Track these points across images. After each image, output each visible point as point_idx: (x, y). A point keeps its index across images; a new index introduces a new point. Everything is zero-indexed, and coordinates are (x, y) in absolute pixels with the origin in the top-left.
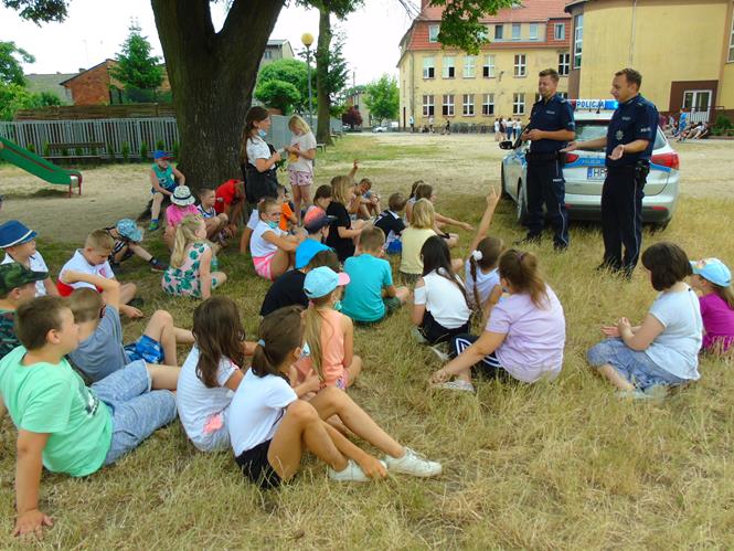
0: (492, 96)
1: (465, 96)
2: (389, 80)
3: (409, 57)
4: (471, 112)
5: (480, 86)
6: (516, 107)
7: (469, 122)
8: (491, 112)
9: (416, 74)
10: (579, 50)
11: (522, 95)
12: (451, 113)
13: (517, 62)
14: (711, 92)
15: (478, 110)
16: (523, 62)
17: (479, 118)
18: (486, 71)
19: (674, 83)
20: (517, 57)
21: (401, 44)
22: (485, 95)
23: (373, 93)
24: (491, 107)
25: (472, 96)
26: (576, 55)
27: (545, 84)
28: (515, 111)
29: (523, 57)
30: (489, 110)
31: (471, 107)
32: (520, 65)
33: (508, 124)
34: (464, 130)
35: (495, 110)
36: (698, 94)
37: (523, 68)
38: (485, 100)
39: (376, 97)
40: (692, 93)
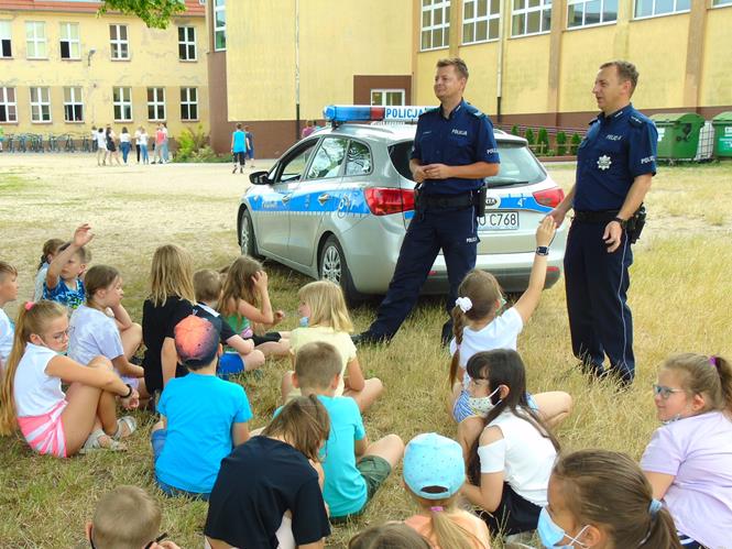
0: (78, 90)
1: (33, 90)
4: (46, 117)
5: (58, 74)
6: (117, 109)
7: (45, 133)
8: (79, 116)
10: (221, 24)
11: (127, 90)
12: (13, 118)
13: (113, 36)
14: (403, 92)
15: (57, 114)
16: (124, 36)
17: (60, 127)
18: (65, 50)
19: (355, 77)
20: (113, 28)
22: (67, 90)
24: (78, 108)
25: (45, 90)
26: (217, 29)
27: (445, 79)
28: (118, 116)
29: (123, 29)
30: (74, 113)
31: (45, 108)
32: (119, 42)
33: (124, 138)
34: (36, 146)
35: (85, 114)
36: (388, 94)
37: (124, 47)
38: (68, 98)
40: (381, 94)
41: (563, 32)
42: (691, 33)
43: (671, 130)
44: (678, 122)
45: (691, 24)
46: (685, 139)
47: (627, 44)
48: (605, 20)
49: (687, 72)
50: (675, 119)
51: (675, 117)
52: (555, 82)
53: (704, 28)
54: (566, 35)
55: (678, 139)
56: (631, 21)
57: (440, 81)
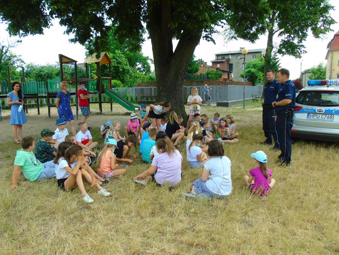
2: (324, 66)
3: (330, 54)
9: (334, 62)
21: (328, 47)
23: (313, 72)
39: (315, 75)
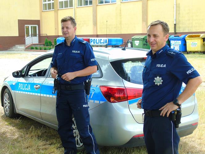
40: (29, 27)
41: (97, 5)
42: (143, 7)
43: (141, 41)
44: (144, 39)
45: (142, 5)
46: (146, 45)
47: (120, 10)
48: (111, 2)
49: (142, 21)
50: (143, 38)
51: (143, 37)
52: (95, 23)
53: (147, 6)
54: (98, 7)
55: (144, 45)
56: (121, 3)
57: (65, 29)
